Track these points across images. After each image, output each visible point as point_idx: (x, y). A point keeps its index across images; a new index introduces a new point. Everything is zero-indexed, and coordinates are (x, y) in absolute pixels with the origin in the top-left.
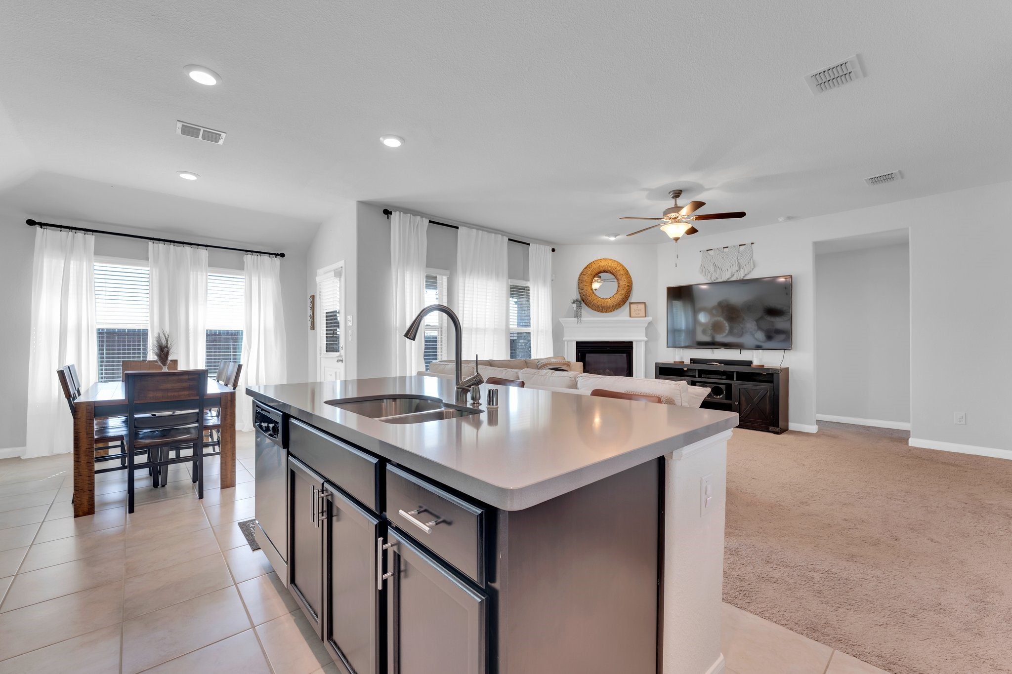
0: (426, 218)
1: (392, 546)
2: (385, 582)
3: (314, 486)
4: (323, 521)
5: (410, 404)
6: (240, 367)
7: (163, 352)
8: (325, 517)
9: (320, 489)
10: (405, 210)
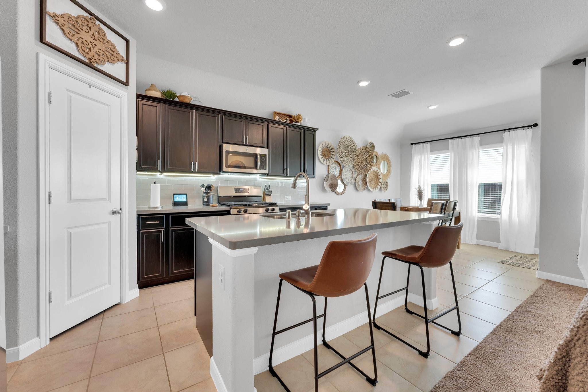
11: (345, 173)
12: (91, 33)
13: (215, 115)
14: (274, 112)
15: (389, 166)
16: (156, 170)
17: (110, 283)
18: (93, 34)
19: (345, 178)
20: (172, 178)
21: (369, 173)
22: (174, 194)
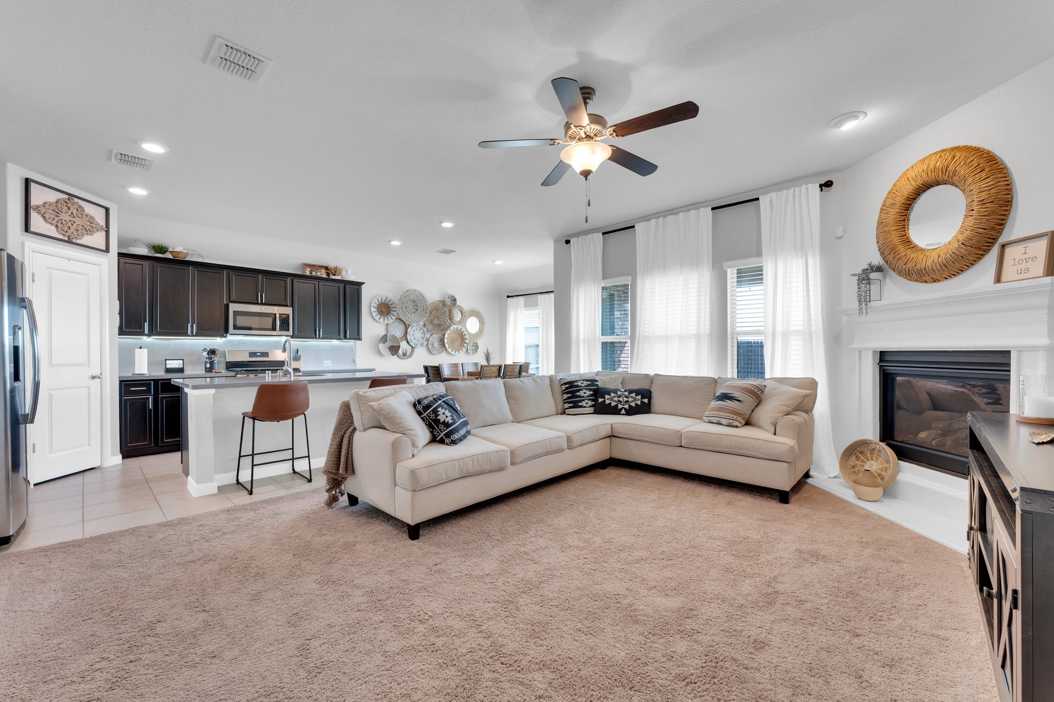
0: (596, 231)
11: (412, 333)
12: (70, 212)
13: (220, 272)
14: (304, 264)
15: (482, 322)
16: (142, 334)
17: (89, 445)
18: (72, 213)
19: (412, 339)
20: (164, 342)
21: (449, 332)
22: (166, 360)
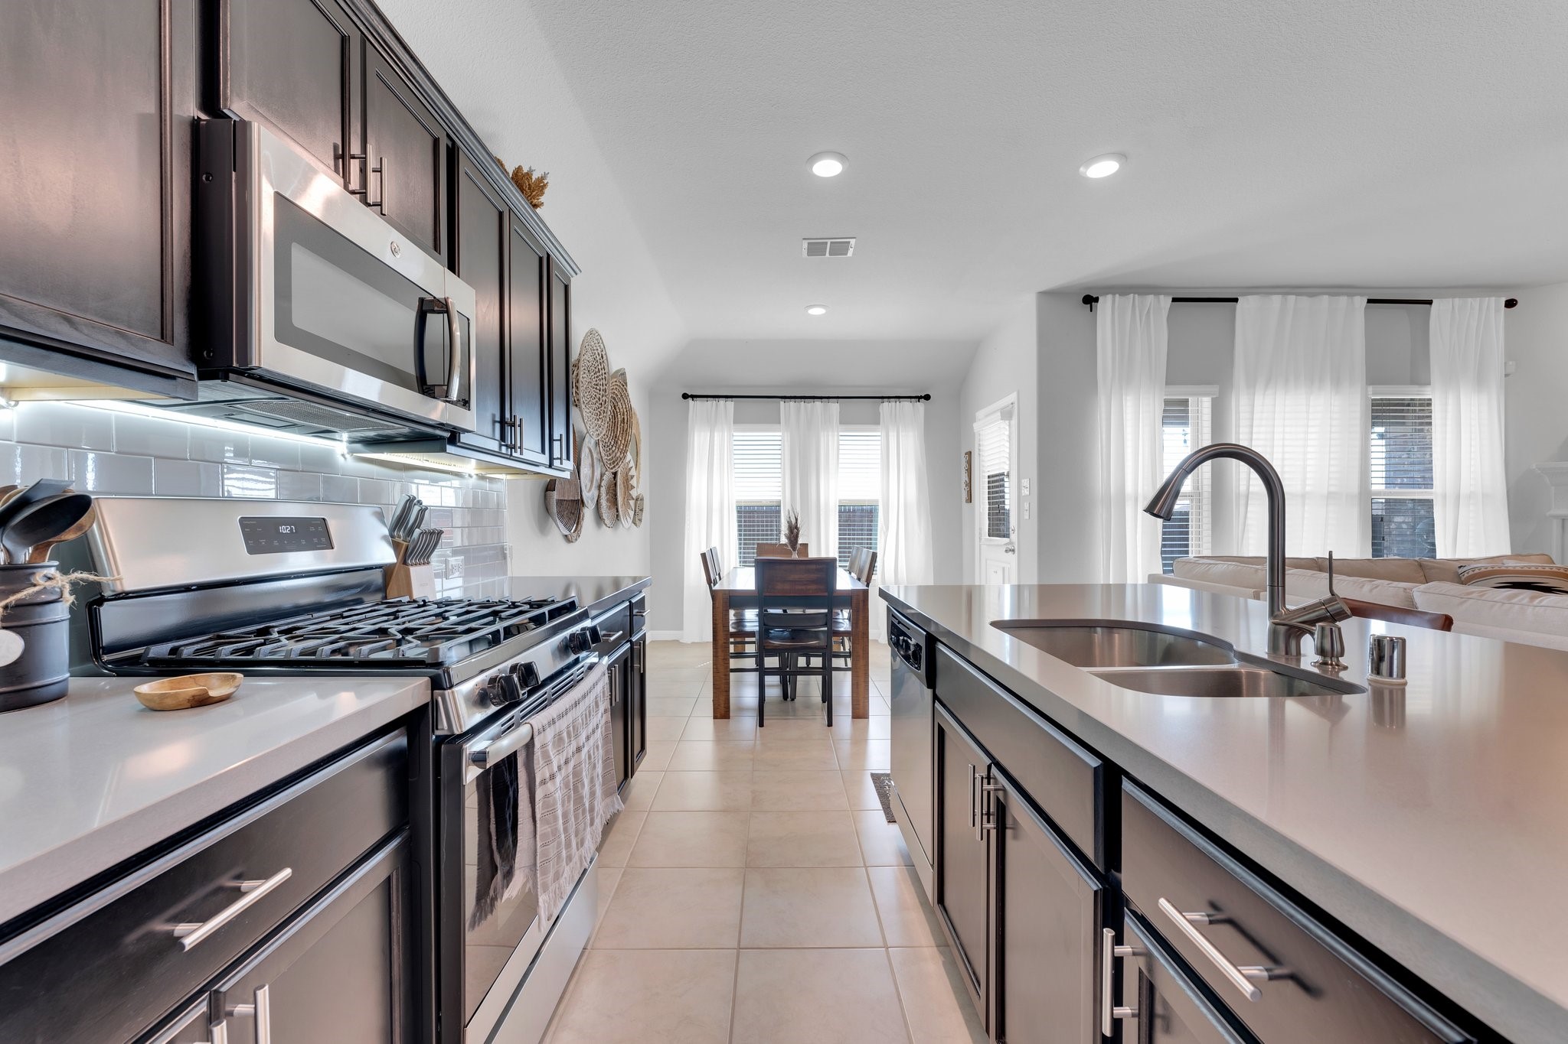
0: (1166, 294)
1: (1134, 954)
2: (1117, 1023)
3: (974, 767)
4: (988, 831)
5: (1152, 644)
6: (874, 556)
7: (794, 531)
8: (992, 825)
9: (985, 774)
10: (1122, 290)
11: (583, 463)
19: (582, 481)
21: (622, 467)
